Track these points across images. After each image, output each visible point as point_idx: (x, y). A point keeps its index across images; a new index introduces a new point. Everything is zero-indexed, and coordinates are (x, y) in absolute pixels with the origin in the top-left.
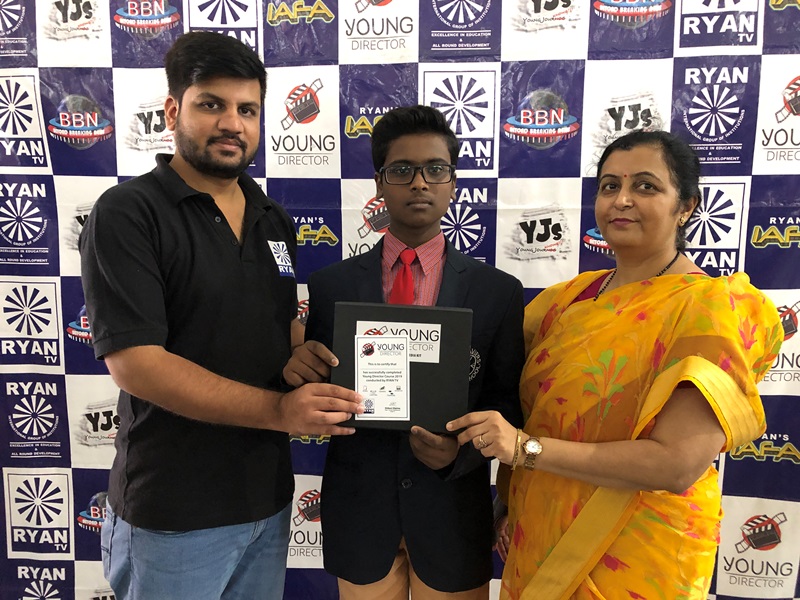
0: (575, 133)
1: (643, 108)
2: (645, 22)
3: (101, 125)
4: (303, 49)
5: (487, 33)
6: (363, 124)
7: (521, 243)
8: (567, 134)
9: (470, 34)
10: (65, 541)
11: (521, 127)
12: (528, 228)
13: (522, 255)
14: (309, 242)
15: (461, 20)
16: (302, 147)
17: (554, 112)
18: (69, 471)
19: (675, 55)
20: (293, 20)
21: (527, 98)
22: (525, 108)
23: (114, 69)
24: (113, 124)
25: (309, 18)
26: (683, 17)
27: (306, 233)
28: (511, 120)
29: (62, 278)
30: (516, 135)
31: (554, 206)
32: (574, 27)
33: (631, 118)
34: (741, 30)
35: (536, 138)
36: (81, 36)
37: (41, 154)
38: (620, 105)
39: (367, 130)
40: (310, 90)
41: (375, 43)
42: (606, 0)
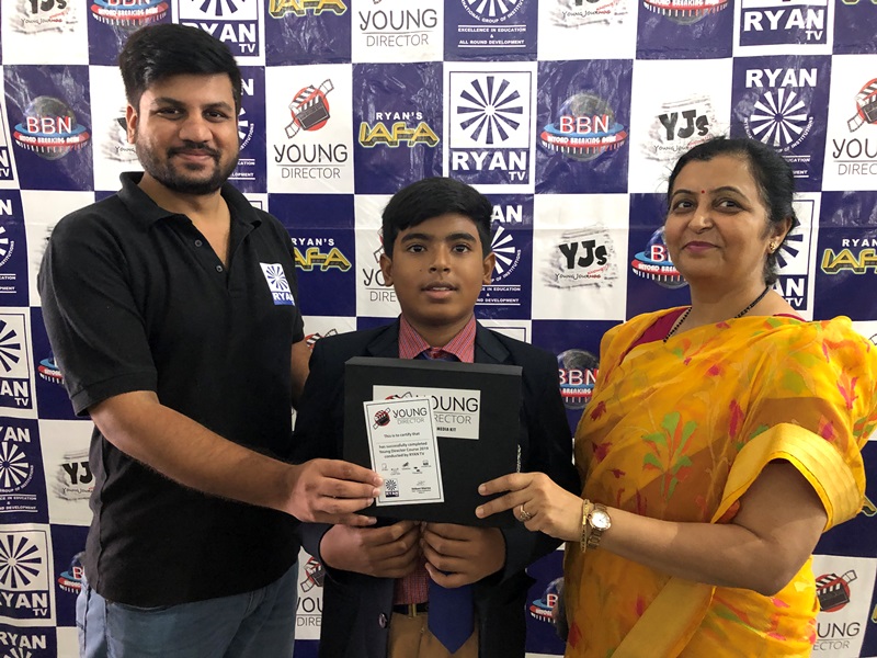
0: (622, 143)
1: (698, 115)
2: (700, 18)
3: (75, 131)
4: (311, 45)
5: (522, 29)
6: (379, 131)
7: (560, 269)
8: (613, 144)
9: (502, 29)
10: (44, 605)
11: (560, 136)
12: (568, 251)
13: (562, 281)
14: (317, 268)
15: (492, 13)
16: (310, 157)
17: (597, 119)
18: (47, 527)
19: (734, 55)
20: (299, 12)
21: (567, 102)
22: (565, 114)
23: (91, 67)
24: (89, 132)
25: (318, 10)
26: (744, 11)
27: (314, 257)
28: (549, 127)
29: (32, 308)
30: (555, 144)
31: (599, 227)
32: (621, 22)
33: (685, 126)
34: (809, 26)
35: (578, 149)
36: (53, 29)
37: (6, 164)
38: (674, 111)
39: (384, 139)
40: (318, 91)
41: (394, 39)
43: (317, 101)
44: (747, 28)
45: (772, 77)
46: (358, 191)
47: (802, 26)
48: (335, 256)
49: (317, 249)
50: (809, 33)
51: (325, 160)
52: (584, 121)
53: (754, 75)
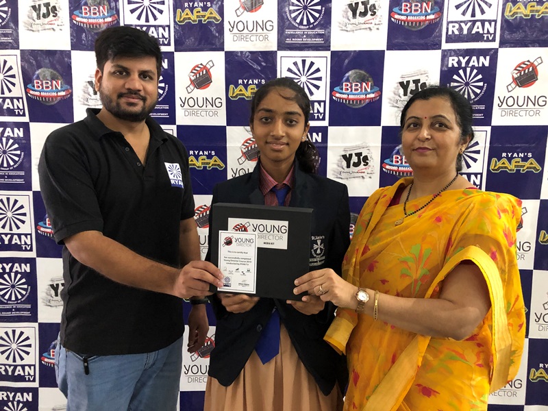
0: (378, 98)
1: (421, 82)
2: (423, 26)
3: (63, 89)
5: (322, 32)
6: (241, 90)
7: (343, 168)
8: (372, 98)
9: (310, 32)
10: (32, 373)
11: (343, 94)
12: (347, 158)
13: (343, 176)
14: (205, 168)
15: (305, 22)
16: (201, 105)
17: (364, 84)
18: (36, 325)
19: (443, 48)
20: (194, 21)
21: (347, 75)
22: (346, 81)
23: (72, 51)
24: (71, 88)
25: (205, 21)
26: (448, 23)
27: (203, 161)
28: (337, 89)
29: (34, 192)
30: (340, 98)
31: (364, 145)
32: (378, 29)
33: (414, 88)
34: (486, 32)
35: (353, 101)
36: (50, 29)
37: (21, 107)
38: (407, 79)
39: (243, 95)
40: (205, 67)
41: (249, 37)
42: (399, 12)
43: (204, 73)
44: (450, 33)
45: (464, 61)
46: (229, 124)
47: (481, 32)
48: (215, 161)
49: (205, 157)
50: (485, 36)
51: (209, 106)
52: (357, 85)
53: (453, 60)
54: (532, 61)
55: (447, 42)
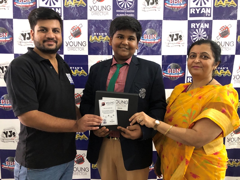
0: (160, 42)
1: (179, 35)
2: (179, 10)
3: (9, 37)
5: (133, 11)
6: (95, 38)
8: (157, 42)
9: (128, 11)
11: (144, 40)
15: (125, 7)
16: (76, 45)
17: (153, 35)
19: (188, 20)
20: (73, 5)
21: (145, 31)
22: (145, 34)
23: (13, 19)
24: (13, 37)
25: (78, 5)
26: (190, 8)
27: (77, 72)
30: (142, 42)
32: (159, 10)
33: (176, 38)
34: (207, 13)
35: (148, 43)
36: (3, 9)
38: (173, 34)
39: (96, 40)
40: (78, 27)
41: (99, 13)
42: (168, 3)
43: (78, 30)
44: (191, 13)
45: (198, 25)
46: (89, 54)
47: (205, 13)
48: (83, 72)
49: (78, 70)
50: (207, 14)
51: (80, 46)
52: (150, 36)
53: (193, 25)
54: (227, 26)
55: (190, 17)
